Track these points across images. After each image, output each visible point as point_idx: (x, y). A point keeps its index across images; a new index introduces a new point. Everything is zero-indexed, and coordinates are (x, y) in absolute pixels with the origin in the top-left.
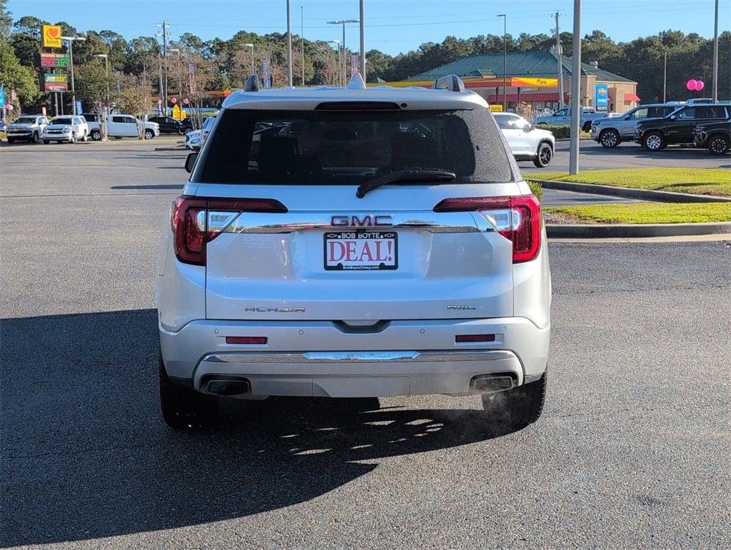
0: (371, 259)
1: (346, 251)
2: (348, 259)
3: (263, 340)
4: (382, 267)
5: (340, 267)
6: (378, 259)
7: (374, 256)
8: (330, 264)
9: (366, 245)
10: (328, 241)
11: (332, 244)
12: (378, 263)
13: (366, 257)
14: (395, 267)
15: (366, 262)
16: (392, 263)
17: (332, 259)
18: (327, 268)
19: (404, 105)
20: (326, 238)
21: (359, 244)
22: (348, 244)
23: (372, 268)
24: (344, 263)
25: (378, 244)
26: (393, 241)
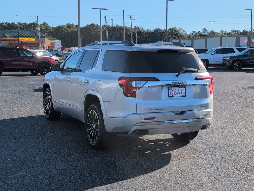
0: (180, 94)
1: (174, 92)
2: (174, 94)
3: (154, 118)
4: (183, 96)
5: (172, 96)
6: (182, 94)
7: (181, 93)
8: (170, 96)
9: (178, 90)
10: (169, 89)
11: (170, 90)
12: (182, 95)
13: (178, 93)
14: (186, 96)
15: (179, 95)
16: (185, 95)
17: (170, 94)
18: (169, 97)
19: (179, 51)
20: (168, 88)
21: (176, 90)
22: (174, 90)
23: (180, 96)
24: (174, 95)
25: (181, 89)
26: (184, 88)
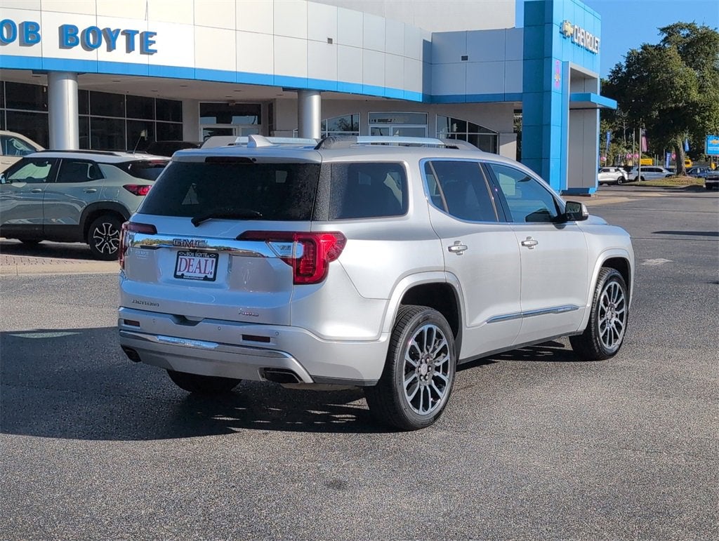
0: (200, 272)
1: (188, 265)
2: (188, 271)
3: (137, 323)
4: (206, 278)
5: (182, 276)
6: (205, 273)
7: (203, 272)
8: (178, 273)
9: (200, 262)
10: (180, 257)
11: (181, 259)
12: (203, 275)
13: (198, 270)
14: (214, 279)
15: (198, 275)
16: (211, 276)
17: (180, 271)
18: (176, 276)
19: (254, 160)
20: (178, 254)
21: (195, 260)
22: (190, 260)
23: (199, 279)
24: (186, 273)
25: (206, 261)
26: (215, 260)
